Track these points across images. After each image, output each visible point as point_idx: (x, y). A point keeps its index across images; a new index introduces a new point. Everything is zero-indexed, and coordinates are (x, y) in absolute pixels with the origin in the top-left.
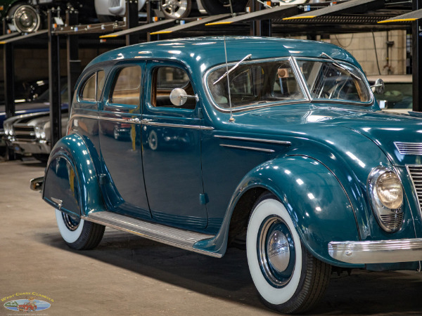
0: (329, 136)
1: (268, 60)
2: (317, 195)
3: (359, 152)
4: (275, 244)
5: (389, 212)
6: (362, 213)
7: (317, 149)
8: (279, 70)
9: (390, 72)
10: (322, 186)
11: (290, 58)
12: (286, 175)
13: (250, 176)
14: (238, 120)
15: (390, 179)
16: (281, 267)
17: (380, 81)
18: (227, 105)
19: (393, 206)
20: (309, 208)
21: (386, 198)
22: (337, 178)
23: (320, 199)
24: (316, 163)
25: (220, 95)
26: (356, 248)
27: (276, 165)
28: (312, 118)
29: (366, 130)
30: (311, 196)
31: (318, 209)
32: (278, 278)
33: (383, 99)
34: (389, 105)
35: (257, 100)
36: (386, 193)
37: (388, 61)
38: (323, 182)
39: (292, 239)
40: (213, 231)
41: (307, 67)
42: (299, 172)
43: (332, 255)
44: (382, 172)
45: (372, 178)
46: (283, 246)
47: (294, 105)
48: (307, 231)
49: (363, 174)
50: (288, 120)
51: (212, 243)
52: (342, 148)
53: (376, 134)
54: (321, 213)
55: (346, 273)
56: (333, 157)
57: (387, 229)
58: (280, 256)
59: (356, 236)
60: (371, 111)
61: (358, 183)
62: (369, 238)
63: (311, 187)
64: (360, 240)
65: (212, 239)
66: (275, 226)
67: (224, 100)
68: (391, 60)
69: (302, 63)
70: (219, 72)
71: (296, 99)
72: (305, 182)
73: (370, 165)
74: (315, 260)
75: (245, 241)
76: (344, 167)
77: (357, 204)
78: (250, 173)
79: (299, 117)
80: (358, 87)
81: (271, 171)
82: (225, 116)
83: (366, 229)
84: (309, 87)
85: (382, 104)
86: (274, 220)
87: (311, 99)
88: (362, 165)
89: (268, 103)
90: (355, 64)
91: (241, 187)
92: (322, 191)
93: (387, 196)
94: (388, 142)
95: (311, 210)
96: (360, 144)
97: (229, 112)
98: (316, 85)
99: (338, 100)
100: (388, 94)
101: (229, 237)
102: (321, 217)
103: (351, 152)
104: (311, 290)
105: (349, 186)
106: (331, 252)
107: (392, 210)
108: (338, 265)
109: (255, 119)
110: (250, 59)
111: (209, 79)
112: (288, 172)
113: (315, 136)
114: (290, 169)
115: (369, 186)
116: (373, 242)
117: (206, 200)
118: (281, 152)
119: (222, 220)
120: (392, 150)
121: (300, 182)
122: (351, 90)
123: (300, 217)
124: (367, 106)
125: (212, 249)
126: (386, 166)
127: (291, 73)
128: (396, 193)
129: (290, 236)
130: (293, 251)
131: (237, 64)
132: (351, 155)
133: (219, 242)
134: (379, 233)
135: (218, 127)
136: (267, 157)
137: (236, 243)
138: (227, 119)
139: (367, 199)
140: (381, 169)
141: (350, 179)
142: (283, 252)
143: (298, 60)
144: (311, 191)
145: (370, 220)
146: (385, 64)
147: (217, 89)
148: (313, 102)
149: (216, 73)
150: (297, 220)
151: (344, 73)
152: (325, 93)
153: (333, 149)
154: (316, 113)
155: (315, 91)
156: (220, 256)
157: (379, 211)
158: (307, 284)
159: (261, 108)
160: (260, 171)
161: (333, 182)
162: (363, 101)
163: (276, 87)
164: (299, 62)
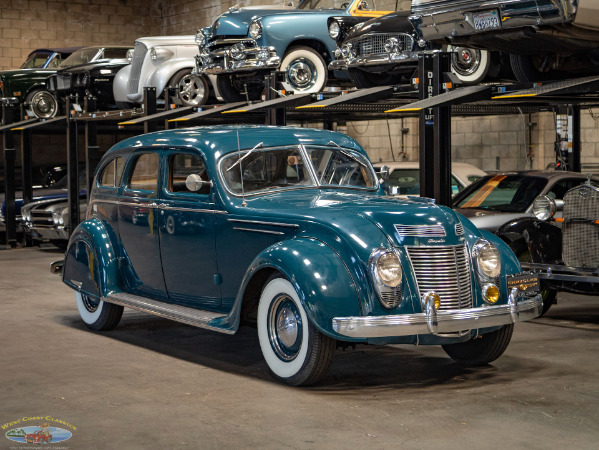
0: (334, 219)
1: (278, 148)
2: (322, 274)
3: (361, 234)
4: (284, 321)
5: (389, 290)
6: (364, 292)
7: (323, 231)
8: (289, 157)
9: (405, 158)
10: (327, 266)
11: (299, 146)
12: (294, 256)
13: (261, 257)
14: (250, 205)
15: (389, 259)
16: (289, 343)
17: (386, 168)
18: (239, 191)
19: (393, 285)
20: (315, 285)
21: (386, 277)
22: (342, 258)
23: (325, 278)
24: (323, 245)
25: (233, 181)
26: (358, 323)
27: (284, 246)
28: (321, 203)
29: (368, 213)
30: (317, 275)
31: (324, 287)
32: (287, 352)
33: (396, 185)
34: (402, 191)
35: (269, 185)
36: (386, 272)
37: (403, 147)
38: (329, 263)
39: (300, 316)
40: (226, 310)
41: (317, 155)
42: (306, 253)
43: (336, 330)
44: (382, 253)
45: (373, 258)
46: (291, 322)
47: (302, 190)
48: (314, 308)
49: (364, 255)
50: (298, 205)
51: (225, 321)
52: (345, 230)
53: (378, 217)
54: (326, 291)
55: (350, 348)
56: (339, 240)
57: (387, 305)
58: (288, 331)
59: (359, 312)
60: (377, 196)
61: (361, 264)
62: (370, 314)
63: (317, 267)
64: (362, 315)
65: (225, 318)
66: (284, 304)
67: (240, 186)
68: (407, 147)
69: (311, 151)
70: (232, 159)
71: (306, 185)
72: (312, 262)
73: (371, 246)
74: (321, 334)
75: (256, 319)
76: (349, 248)
77: (360, 283)
78: (261, 254)
79: (309, 201)
80: (364, 174)
81: (281, 251)
82: (238, 201)
83: (367, 307)
84: (319, 174)
85: (395, 190)
86: (283, 298)
87: (320, 185)
88: (364, 245)
89: (279, 189)
90: (362, 151)
91: (252, 268)
92: (327, 270)
93: (387, 275)
94: (389, 224)
95: (317, 289)
96: (362, 227)
97: (242, 197)
98: (327, 172)
99: (348, 186)
100: (402, 180)
101: (242, 316)
102: (326, 295)
103: (355, 234)
104: (317, 363)
105: (352, 267)
106: (335, 326)
107: (392, 288)
108: (342, 339)
109: (266, 203)
110: (261, 147)
111: (224, 166)
112: (296, 253)
113: (321, 219)
114: (297, 250)
115: (370, 266)
116: (374, 318)
117: (220, 280)
118: (290, 233)
119: (234, 299)
120: (392, 232)
121: (307, 262)
122: (359, 179)
123: (306, 296)
124: (372, 192)
125: (226, 326)
126: (387, 247)
127: (301, 160)
128: (395, 272)
129: (298, 313)
130: (300, 327)
131: (250, 152)
132: (354, 237)
133: (231, 320)
134: (380, 310)
135: (231, 210)
136: (277, 239)
137: (248, 322)
138: (240, 203)
139: (369, 279)
140: (382, 250)
141: (353, 260)
142: (291, 327)
143: (307, 148)
144: (317, 271)
145: (372, 298)
146: (400, 150)
147: (230, 175)
148: (321, 188)
149: (229, 160)
150: (304, 298)
151: (352, 160)
152: (336, 181)
153: (338, 232)
154: (324, 198)
155: (326, 178)
156: (233, 332)
157: (380, 289)
158: (314, 357)
159: (273, 193)
160: (270, 252)
161: (337, 262)
162: (369, 187)
163: (290, 172)
164: (308, 150)
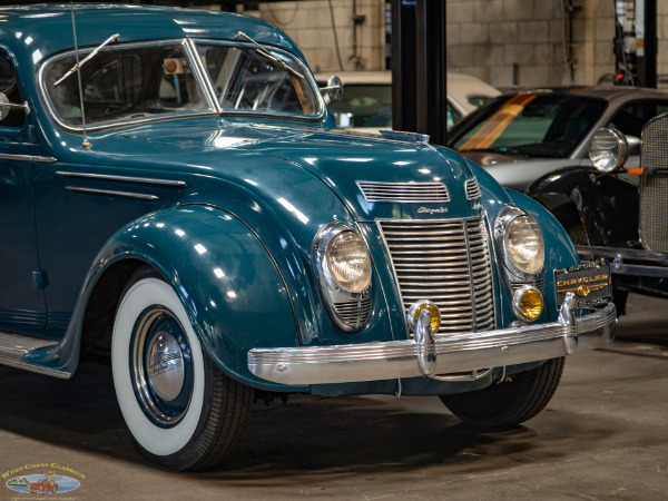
0: (249, 172)
1: (146, 44)
2: (228, 271)
3: (298, 199)
4: (160, 354)
5: (350, 298)
6: (304, 302)
7: (229, 193)
8: (166, 61)
9: (359, 66)
10: (237, 256)
11: (184, 42)
12: (177, 237)
13: (117, 239)
14: (97, 145)
15: (349, 243)
16: (170, 393)
17: (336, 81)
18: (78, 121)
19: (356, 289)
20: (216, 291)
21: (343, 274)
22: (262, 242)
23: (233, 278)
24: (228, 218)
25: (66, 103)
26: (293, 359)
27: (159, 220)
28: (223, 142)
29: (310, 161)
30: (219, 273)
31: (232, 294)
32: (166, 411)
33: (346, 112)
34: (357, 121)
35: (130, 111)
36: (343, 265)
37: (355, 47)
38: (239, 250)
39: (188, 346)
40: (55, 332)
41: (215, 57)
42: (199, 233)
43: (253, 371)
44: (336, 232)
45: (319, 242)
46: (175, 356)
47: (191, 121)
48: (213, 331)
49: (305, 235)
50: (182, 145)
51: (53, 354)
52: (270, 192)
53: (327, 168)
54: (234, 300)
55: (278, 401)
56: (257, 208)
57: (346, 326)
58: (168, 373)
59: (295, 340)
60: (321, 130)
61: (298, 252)
62: (315, 342)
63: (219, 258)
64: (301, 345)
65: (54, 347)
66: (160, 324)
67: (79, 112)
68: (361, 47)
69: (205, 50)
70: (64, 64)
71: (196, 110)
72: (210, 249)
73: (316, 219)
74: (227, 379)
75: (109, 350)
76: (275, 223)
77: (296, 286)
78: (117, 234)
79: (201, 139)
80: (299, 90)
81: (152, 230)
82: (75, 139)
83: (310, 327)
84: (219, 91)
85: (345, 119)
86: (157, 314)
87: (221, 110)
88: (304, 219)
89: (148, 117)
90: (294, 51)
91: (102, 259)
92: (236, 264)
93: (346, 272)
94: (347, 180)
95: (220, 297)
96: (299, 185)
97: (81, 132)
98: (231, 88)
99: (269, 112)
100: (356, 103)
101: (83, 345)
102: (235, 308)
103: (285, 198)
104: (219, 430)
105: (283, 256)
106: (252, 367)
107: (354, 295)
108: (265, 387)
109: (125, 143)
110: (116, 42)
111: (48, 77)
112: (180, 233)
113: (226, 172)
114: (182, 228)
115: (315, 255)
116: (322, 349)
117: (44, 281)
118: (169, 197)
119: (69, 315)
120: (353, 194)
121: (200, 249)
122: (290, 98)
123: (200, 309)
124: (315, 122)
125: (54, 364)
126: (344, 222)
127: (187, 66)
128: (358, 267)
129: (185, 340)
130: (189, 365)
131: (95, 51)
132: (285, 203)
133: (65, 353)
134: (332, 334)
135: (64, 156)
136: (146, 207)
137: (96, 353)
138: (78, 143)
139: (312, 277)
140: (333, 225)
141: (284, 243)
142: (174, 366)
143: (197, 45)
144: (218, 264)
145: (317, 313)
146: (350, 52)
147: (60, 93)
148: (223, 115)
149: (59, 66)
150: (195, 314)
151: (277, 66)
152: (247, 102)
153: (256, 195)
154: (230, 133)
155: (231, 98)
156: (67, 375)
157: (333, 297)
158: (214, 421)
159: (137, 125)
160: (134, 232)
161: (255, 249)
162: (306, 114)
163: (165, 89)
164: (200, 48)
